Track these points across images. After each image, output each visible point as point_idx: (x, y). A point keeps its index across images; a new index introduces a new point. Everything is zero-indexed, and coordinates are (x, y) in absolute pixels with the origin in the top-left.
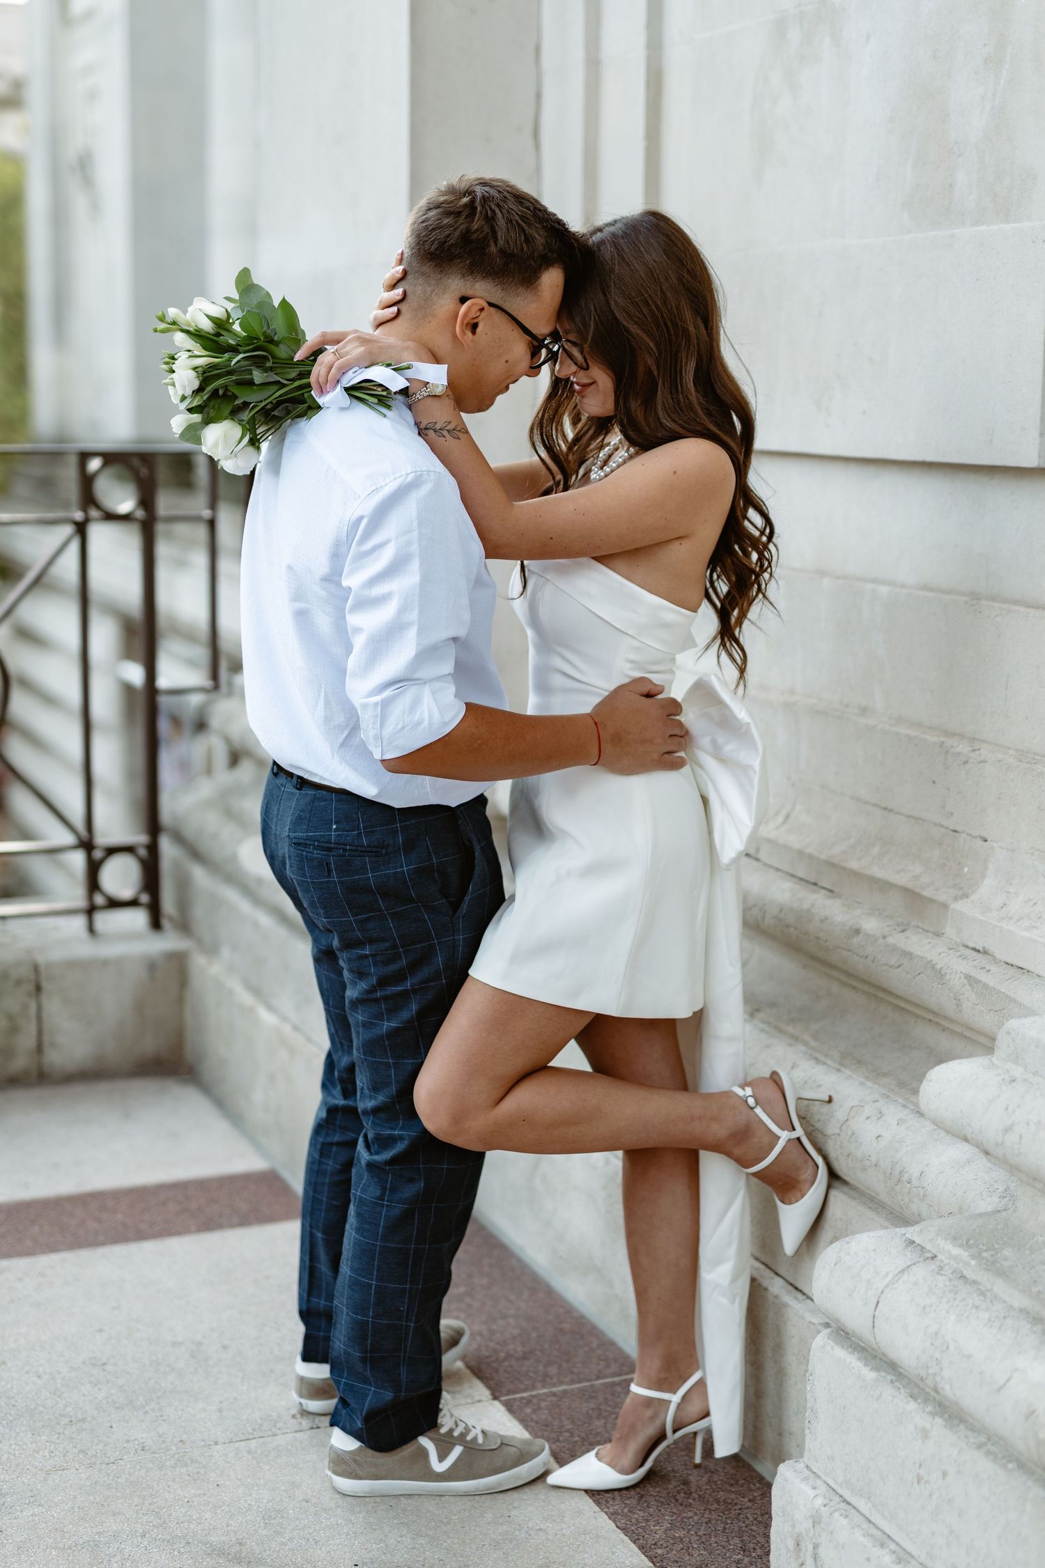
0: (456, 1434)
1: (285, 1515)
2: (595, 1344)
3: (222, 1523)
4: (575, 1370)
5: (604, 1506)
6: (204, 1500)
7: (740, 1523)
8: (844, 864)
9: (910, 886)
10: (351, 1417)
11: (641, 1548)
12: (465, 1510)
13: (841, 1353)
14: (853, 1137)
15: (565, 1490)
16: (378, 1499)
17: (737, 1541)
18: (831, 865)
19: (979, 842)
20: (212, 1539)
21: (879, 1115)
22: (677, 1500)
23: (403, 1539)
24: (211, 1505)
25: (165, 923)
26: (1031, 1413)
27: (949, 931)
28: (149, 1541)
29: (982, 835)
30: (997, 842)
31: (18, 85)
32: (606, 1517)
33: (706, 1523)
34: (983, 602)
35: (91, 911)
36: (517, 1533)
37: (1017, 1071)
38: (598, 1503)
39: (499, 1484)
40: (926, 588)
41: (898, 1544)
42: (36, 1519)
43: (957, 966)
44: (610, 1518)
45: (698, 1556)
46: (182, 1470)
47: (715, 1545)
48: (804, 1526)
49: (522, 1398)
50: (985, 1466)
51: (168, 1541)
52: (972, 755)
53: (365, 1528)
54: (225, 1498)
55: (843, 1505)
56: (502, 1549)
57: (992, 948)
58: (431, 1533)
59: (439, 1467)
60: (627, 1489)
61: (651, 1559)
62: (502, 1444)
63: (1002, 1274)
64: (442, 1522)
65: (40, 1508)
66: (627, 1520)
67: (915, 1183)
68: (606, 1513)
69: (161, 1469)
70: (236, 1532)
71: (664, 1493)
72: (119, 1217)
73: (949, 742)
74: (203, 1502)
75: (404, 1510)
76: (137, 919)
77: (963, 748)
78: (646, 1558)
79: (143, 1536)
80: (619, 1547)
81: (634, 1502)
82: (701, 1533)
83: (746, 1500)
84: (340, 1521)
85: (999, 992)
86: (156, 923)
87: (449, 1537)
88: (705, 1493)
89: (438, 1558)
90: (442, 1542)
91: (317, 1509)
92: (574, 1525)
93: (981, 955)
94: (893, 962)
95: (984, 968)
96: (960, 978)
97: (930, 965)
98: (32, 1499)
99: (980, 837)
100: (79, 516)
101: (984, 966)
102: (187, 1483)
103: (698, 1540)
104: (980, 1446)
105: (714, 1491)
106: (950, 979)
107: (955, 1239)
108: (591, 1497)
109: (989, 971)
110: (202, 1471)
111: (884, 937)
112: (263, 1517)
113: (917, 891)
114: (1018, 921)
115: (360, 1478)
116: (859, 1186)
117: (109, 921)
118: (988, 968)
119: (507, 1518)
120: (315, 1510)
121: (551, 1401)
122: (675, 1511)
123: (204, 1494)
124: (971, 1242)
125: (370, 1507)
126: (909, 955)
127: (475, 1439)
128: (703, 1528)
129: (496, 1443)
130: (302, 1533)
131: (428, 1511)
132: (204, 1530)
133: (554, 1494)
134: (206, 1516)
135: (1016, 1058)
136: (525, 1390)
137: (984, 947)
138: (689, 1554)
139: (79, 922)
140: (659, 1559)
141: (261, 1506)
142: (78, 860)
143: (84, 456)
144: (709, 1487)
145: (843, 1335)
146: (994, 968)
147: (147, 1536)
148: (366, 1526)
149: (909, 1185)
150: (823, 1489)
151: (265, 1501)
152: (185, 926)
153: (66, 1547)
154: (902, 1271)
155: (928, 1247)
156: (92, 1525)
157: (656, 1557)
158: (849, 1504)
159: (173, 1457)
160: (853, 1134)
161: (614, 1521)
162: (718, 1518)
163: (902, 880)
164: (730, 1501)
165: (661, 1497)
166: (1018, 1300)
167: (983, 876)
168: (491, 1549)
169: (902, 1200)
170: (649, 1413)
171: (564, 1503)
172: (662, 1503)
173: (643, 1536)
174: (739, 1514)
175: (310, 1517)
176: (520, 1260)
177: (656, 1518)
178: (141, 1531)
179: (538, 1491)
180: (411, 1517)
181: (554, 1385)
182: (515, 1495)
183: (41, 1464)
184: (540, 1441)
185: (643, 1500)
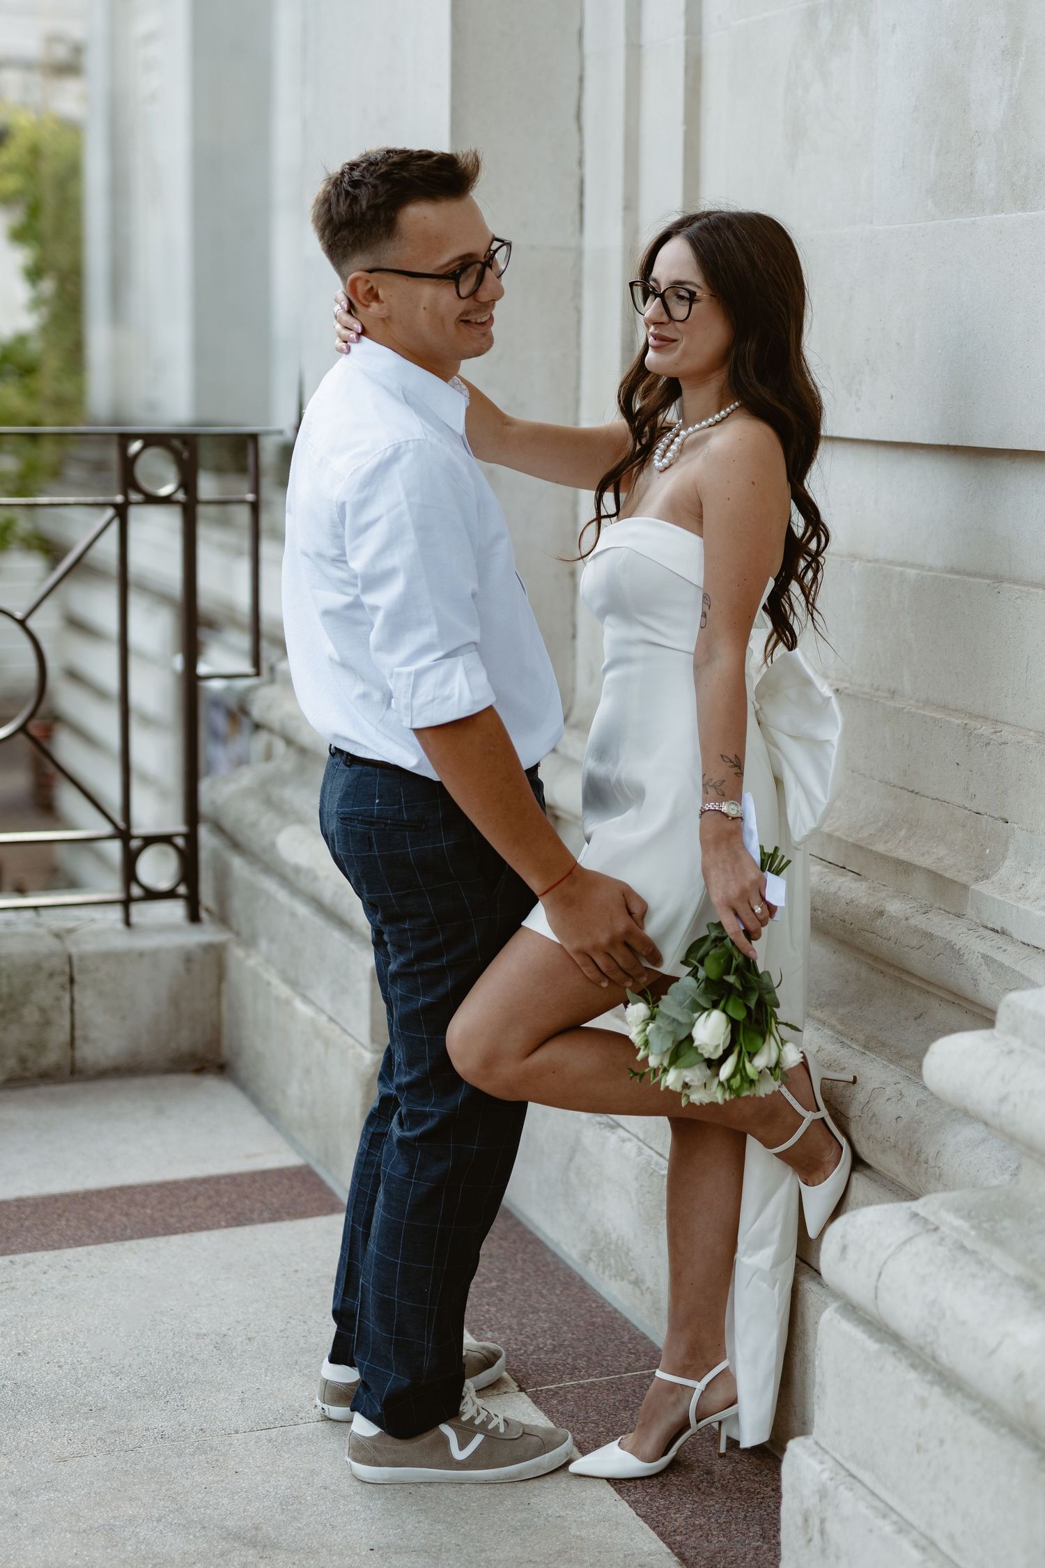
0: (477, 1422)
1: (303, 1501)
2: (626, 1339)
3: (239, 1508)
4: (605, 1363)
5: (626, 1495)
6: (222, 1487)
7: (761, 1512)
8: (870, 848)
9: (933, 867)
10: (371, 1401)
11: (660, 1535)
12: (485, 1498)
13: (848, 1327)
14: (874, 1119)
15: (588, 1479)
16: (397, 1487)
17: (757, 1528)
18: (858, 848)
19: (1000, 823)
20: (228, 1523)
21: (900, 1097)
22: (699, 1489)
23: (421, 1524)
24: (228, 1491)
25: (203, 915)
26: (1020, 1376)
27: (970, 912)
28: (165, 1526)
29: (1002, 817)
30: (1017, 824)
31: (78, 49)
32: (627, 1505)
33: (728, 1511)
34: (1005, 585)
35: (127, 902)
36: (536, 1519)
37: (1016, 1043)
38: (619, 1492)
39: (520, 1473)
40: (952, 570)
41: (899, 1515)
42: (52, 1503)
43: (975, 946)
44: (630, 1506)
45: (717, 1543)
46: (201, 1458)
47: (735, 1532)
48: (812, 1501)
49: (549, 1390)
50: (978, 1430)
51: (184, 1526)
52: (993, 736)
53: (383, 1515)
54: (243, 1485)
55: (849, 1479)
56: (520, 1535)
57: (1011, 928)
58: (449, 1519)
59: (459, 1455)
60: (649, 1477)
61: (669, 1545)
62: (524, 1433)
63: (1000, 1243)
64: (462, 1509)
65: (57, 1493)
66: (648, 1508)
67: (932, 1163)
68: (627, 1501)
69: (179, 1456)
70: (252, 1518)
71: (686, 1483)
72: (149, 1211)
73: (972, 723)
74: (221, 1489)
75: (423, 1497)
76: (175, 910)
77: (985, 730)
78: (665, 1545)
79: (159, 1521)
80: (637, 1534)
81: (656, 1490)
82: (721, 1521)
83: (770, 1489)
84: (357, 1508)
85: (1014, 971)
86: (194, 916)
87: (467, 1523)
88: (729, 1482)
89: (455, 1543)
90: (460, 1528)
91: (336, 1496)
92: (594, 1512)
93: (999, 935)
94: (914, 943)
95: (1001, 948)
96: (977, 957)
97: (950, 946)
98: (48, 1485)
99: (1002, 819)
100: (119, 499)
101: (1001, 946)
102: (204, 1469)
103: (717, 1528)
104: (974, 1413)
105: (737, 1481)
106: (967, 960)
107: (957, 1211)
108: (612, 1486)
109: (1005, 951)
110: (221, 1459)
111: (907, 919)
112: (281, 1503)
113: (940, 872)
114: (1035, 901)
115: (379, 1465)
116: (881, 1169)
117: (144, 913)
118: (1004, 947)
119: (527, 1506)
120: (333, 1496)
121: (578, 1393)
122: (697, 1499)
123: (222, 1481)
124: (973, 1213)
125: (388, 1494)
126: (930, 936)
127: (497, 1427)
128: (724, 1516)
129: (518, 1433)
130: (319, 1518)
131: (447, 1498)
132: (221, 1515)
133: (575, 1483)
134: (224, 1502)
135: (1015, 1030)
136: (553, 1382)
137: (1002, 928)
138: (708, 1541)
139: (116, 914)
140: (677, 1545)
141: (279, 1492)
142: (114, 849)
143: (125, 439)
144: (732, 1477)
145: (852, 1310)
146: (1010, 948)
147: (163, 1520)
148: (384, 1512)
149: (926, 1166)
150: (830, 1463)
151: (283, 1488)
152: (223, 919)
153: (81, 1530)
154: (905, 1243)
155: (932, 1218)
156: (108, 1509)
157: (674, 1544)
158: (854, 1477)
159: (193, 1445)
160: (874, 1115)
161: (635, 1509)
162: (739, 1506)
163: (926, 862)
164: (753, 1490)
165: (684, 1486)
166: (1013, 1268)
167: (1004, 857)
168: (508, 1535)
169: (920, 1181)
170: (672, 1399)
171: (585, 1491)
172: (685, 1492)
173: (663, 1524)
174: (761, 1503)
175: (328, 1503)
176: (554, 1255)
177: (677, 1506)
178: (157, 1516)
179: (560, 1481)
180: (430, 1504)
181: (582, 1378)
182: (536, 1483)
183: (58, 1451)
184: (563, 1431)
185: (666, 1488)
